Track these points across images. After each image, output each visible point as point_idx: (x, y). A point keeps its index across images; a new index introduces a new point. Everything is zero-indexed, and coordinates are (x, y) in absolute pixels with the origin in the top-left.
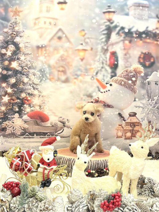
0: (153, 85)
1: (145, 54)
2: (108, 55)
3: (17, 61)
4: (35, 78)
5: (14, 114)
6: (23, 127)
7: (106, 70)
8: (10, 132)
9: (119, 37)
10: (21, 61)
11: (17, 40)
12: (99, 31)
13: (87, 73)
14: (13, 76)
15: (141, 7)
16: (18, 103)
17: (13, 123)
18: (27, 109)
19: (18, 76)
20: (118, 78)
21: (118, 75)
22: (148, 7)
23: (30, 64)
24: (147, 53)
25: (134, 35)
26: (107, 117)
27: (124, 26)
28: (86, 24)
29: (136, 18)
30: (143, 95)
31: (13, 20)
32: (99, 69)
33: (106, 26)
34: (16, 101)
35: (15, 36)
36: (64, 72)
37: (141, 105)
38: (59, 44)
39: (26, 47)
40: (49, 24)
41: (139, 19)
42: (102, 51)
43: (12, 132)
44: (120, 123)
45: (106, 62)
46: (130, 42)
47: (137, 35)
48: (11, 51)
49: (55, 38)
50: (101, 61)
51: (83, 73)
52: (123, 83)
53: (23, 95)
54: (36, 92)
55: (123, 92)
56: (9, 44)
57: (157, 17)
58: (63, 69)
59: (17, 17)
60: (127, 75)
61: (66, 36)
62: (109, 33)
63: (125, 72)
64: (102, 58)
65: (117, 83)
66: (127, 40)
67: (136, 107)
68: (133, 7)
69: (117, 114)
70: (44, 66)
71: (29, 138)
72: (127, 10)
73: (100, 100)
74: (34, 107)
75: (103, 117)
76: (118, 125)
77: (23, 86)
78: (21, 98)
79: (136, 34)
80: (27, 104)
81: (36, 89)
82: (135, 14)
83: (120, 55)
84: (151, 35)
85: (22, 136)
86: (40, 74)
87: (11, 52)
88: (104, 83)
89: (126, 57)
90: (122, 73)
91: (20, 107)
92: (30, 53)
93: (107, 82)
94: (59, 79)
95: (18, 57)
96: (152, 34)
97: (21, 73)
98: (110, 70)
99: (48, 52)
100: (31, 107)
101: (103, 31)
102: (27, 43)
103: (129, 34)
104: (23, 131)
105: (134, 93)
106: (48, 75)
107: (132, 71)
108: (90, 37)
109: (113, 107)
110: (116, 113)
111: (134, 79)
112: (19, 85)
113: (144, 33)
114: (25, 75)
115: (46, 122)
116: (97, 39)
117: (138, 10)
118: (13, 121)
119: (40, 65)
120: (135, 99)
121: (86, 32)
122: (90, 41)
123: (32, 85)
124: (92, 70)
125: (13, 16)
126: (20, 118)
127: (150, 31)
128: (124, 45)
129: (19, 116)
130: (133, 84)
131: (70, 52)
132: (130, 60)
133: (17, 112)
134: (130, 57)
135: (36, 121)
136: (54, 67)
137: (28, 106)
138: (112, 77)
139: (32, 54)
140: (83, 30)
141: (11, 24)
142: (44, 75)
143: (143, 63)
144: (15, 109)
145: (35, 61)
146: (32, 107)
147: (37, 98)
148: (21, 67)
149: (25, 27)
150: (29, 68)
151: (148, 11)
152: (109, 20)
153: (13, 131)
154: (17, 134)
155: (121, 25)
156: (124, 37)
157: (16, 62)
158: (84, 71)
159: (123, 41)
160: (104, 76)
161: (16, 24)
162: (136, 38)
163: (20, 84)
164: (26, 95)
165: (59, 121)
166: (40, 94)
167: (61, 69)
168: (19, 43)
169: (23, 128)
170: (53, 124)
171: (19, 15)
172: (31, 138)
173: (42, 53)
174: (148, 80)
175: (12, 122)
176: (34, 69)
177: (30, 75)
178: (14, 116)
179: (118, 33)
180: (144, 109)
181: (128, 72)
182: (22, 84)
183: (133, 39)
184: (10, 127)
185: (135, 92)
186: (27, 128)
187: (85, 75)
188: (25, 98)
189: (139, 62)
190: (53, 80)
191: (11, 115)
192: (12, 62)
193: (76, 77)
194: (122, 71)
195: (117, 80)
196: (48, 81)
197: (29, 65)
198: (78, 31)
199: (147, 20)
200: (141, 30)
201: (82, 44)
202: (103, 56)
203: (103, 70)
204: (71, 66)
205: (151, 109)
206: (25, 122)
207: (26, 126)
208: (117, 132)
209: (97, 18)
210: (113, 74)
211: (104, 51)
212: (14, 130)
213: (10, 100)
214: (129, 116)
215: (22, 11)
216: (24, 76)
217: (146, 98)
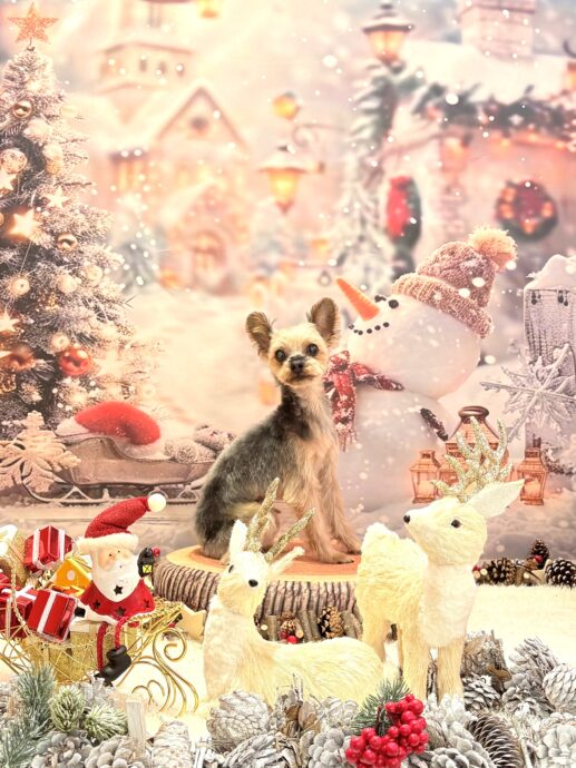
0: (549, 303)
1: (520, 188)
2: (383, 191)
3: (36, 212)
4: (104, 275)
5: (26, 415)
6: (59, 464)
7: (376, 249)
8: (11, 484)
9: (424, 123)
10: (50, 210)
11: (37, 129)
12: (350, 100)
13: (303, 257)
14: (19, 268)
15: (506, 13)
16: (41, 373)
17: (22, 448)
18: (76, 395)
19: (39, 267)
20: (422, 277)
21: (419, 266)
22: (531, 12)
23: (87, 224)
24: (528, 185)
25: (482, 117)
26: (379, 423)
27: (442, 82)
28: (302, 73)
29: (488, 53)
30: (511, 341)
31: (19, 54)
32: (349, 243)
33: (375, 81)
34: (33, 366)
35: (27, 114)
36: (217, 254)
37: (507, 381)
38: (198, 146)
39: (69, 157)
40: (159, 72)
41: (498, 56)
42: (359, 178)
43: (19, 482)
44: (427, 448)
45: (377, 216)
46: (466, 142)
47: (492, 118)
48: (13, 173)
49: (183, 123)
50: (356, 215)
51: (286, 259)
52: (438, 296)
53: (59, 342)
54: (108, 331)
55: (440, 330)
56: (5, 147)
57: (566, 49)
58: (214, 244)
59: (36, 43)
60: (453, 268)
61: (223, 118)
62: (387, 107)
63: (447, 256)
64: (360, 200)
65: (415, 297)
66: (452, 135)
67: (488, 387)
68: (476, 13)
69: (416, 413)
70: (142, 230)
71: (81, 504)
72: (455, 22)
73: (351, 361)
74: (104, 388)
75: (366, 424)
76: (419, 456)
77: (57, 306)
78: (51, 352)
79: (488, 113)
80: (74, 377)
81: (110, 319)
82: (484, 38)
83: (429, 190)
84: (542, 116)
85: (54, 500)
86: (126, 262)
87: (14, 176)
88: (369, 297)
89: (450, 198)
90: (436, 261)
91: (46, 388)
92: (84, 179)
93: (380, 291)
94: (196, 283)
95: (38, 195)
96: (546, 114)
97: (49, 256)
98: (389, 249)
99: (153, 176)
100: (90, 388)
101: (365, 99)
102: (74, 141)
103: (462, 112)
104: (61, 480)
105: (479, 336)
106: (155, 267)
107: (472, 251)
108: (314, 122)
109: (403, 389)
110: (411, 410)
111: (479, 282)
112: (45, 304)
113: (516, 108)
114: (66, 263)
115: (146, 444)
116: (341, 130)
117: (496, 24)
118: (19, 442)
119: (126, 228)
120: (483, 356)
121: (300, 102)
122: (317, 138)
123: (92, 304)
124: (323, 249)
125: (19, 39)
126: (49, 429)
127: (540, 104)
128: (445, 154)
129: (45, 420)
130: (474, 302)
131: (240, 180)
132: (464, 211)
133: (38, 407)
134: (465, 199)
135: (109, 440)
136: (180, 236)
137: (78, 382)
138: (398, 273)
139: (94, 184)
140: (289, 96)
141: (12, 68)
142: (140, 267)
143: (515, 224)
144: (29, 394)
145: (105, 212)
146: (93, 388)
147: (112, 354)
148: (52, 233)
149: (67, 82)
150: (83, 238)
151: (534, 25)
152: (388, 60)
153: (23, 478)
154: (37, 490)
155: (433, 77)
156: (444, 125)
157: (31, 213)
158: (292, 250)
159: (439, 137)
160: (367, 269)
161: (33, 70)
162: (489, 126)
163: (47, 299)
164: (72, 341)
165: (199, 442)
166: (125, 338)
167: (205, 243)
168: (45, 144)
169: (58, 469)
170: (176, 453)
171: (42, 37)
172: (92, 504)
173: (130, 181)
174: (530, 286)
175: (16, 445)
176: (101, 241)
177: (86, 263)
178: (24, 422)
179: (420, 109)
180: (515, 394)
181: (457, 256)
182: (53, 298)
183: (475, 131)
184: (9, 465)
185: (483, 333)
186: (74, 469)
187: (295, 266)
188: (67, 354)
189: (499, 217)
190: (174, 286)
191: (14, 418)
192: (16, 216)
193: (261, 272)
194: (437, 252)
195: (418, 285)
196: (155, 287)
197: (82, 225)
198: (269, 100)
199: (528, 60)
200: (508, 96)
201: (284, 149)
202: (364, 195)
203: (365, 246)
204: (244, 230)
205: (543, 395)
206: (67, 444)
207: (71, 460)
208: (416, 481)
209: (343, 52)
210: (401, 264)
211: (366, 177)
212: (24, 474)
213: (7, 360)
214: (459, 419)
215: (54, 20)
216: (62, 267)
217: (523, 353)
